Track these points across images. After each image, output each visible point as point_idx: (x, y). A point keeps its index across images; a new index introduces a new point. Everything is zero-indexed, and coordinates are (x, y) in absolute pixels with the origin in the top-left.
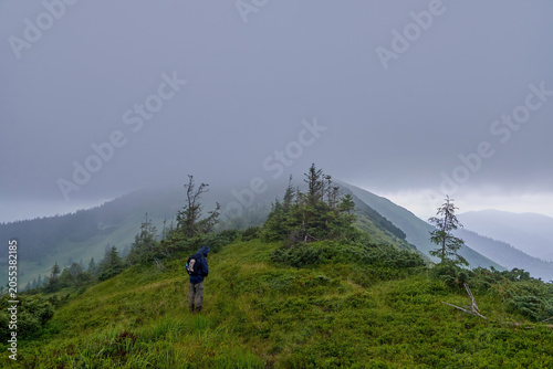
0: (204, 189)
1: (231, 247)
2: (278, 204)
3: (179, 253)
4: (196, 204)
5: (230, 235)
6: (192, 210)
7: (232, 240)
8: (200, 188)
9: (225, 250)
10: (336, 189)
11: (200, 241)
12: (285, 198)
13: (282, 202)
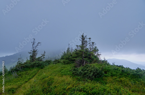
0: (39, 44)
1: (49, 66)
2: (65, 53)
3: (26, 69)
4: (36, 50)
5: (49, 62)
6: (34, 52)
7: (49, 64)
8: (38, 44)
9: (46, 67)
10: (93, 43)
11: (35, 63)
12: (67, 51)
13: (66, 52)
